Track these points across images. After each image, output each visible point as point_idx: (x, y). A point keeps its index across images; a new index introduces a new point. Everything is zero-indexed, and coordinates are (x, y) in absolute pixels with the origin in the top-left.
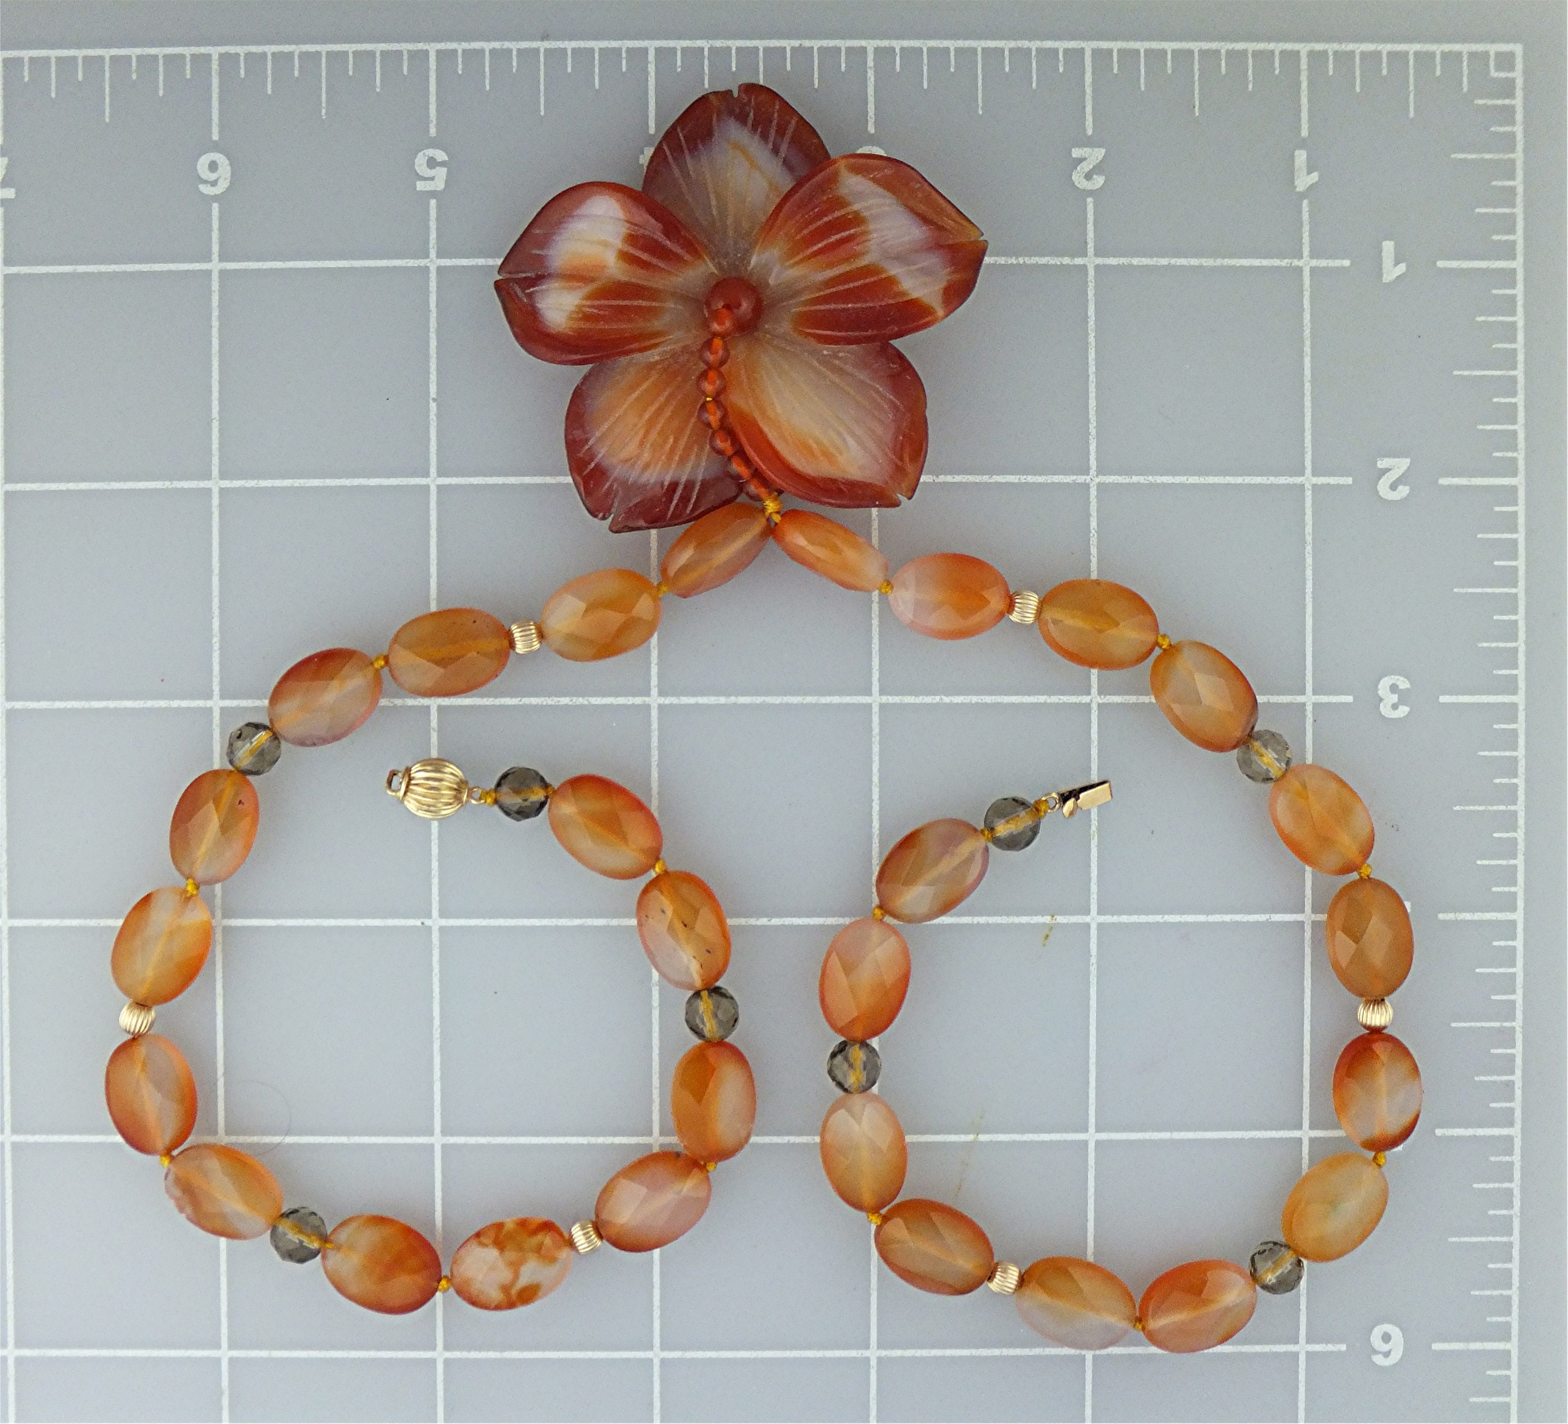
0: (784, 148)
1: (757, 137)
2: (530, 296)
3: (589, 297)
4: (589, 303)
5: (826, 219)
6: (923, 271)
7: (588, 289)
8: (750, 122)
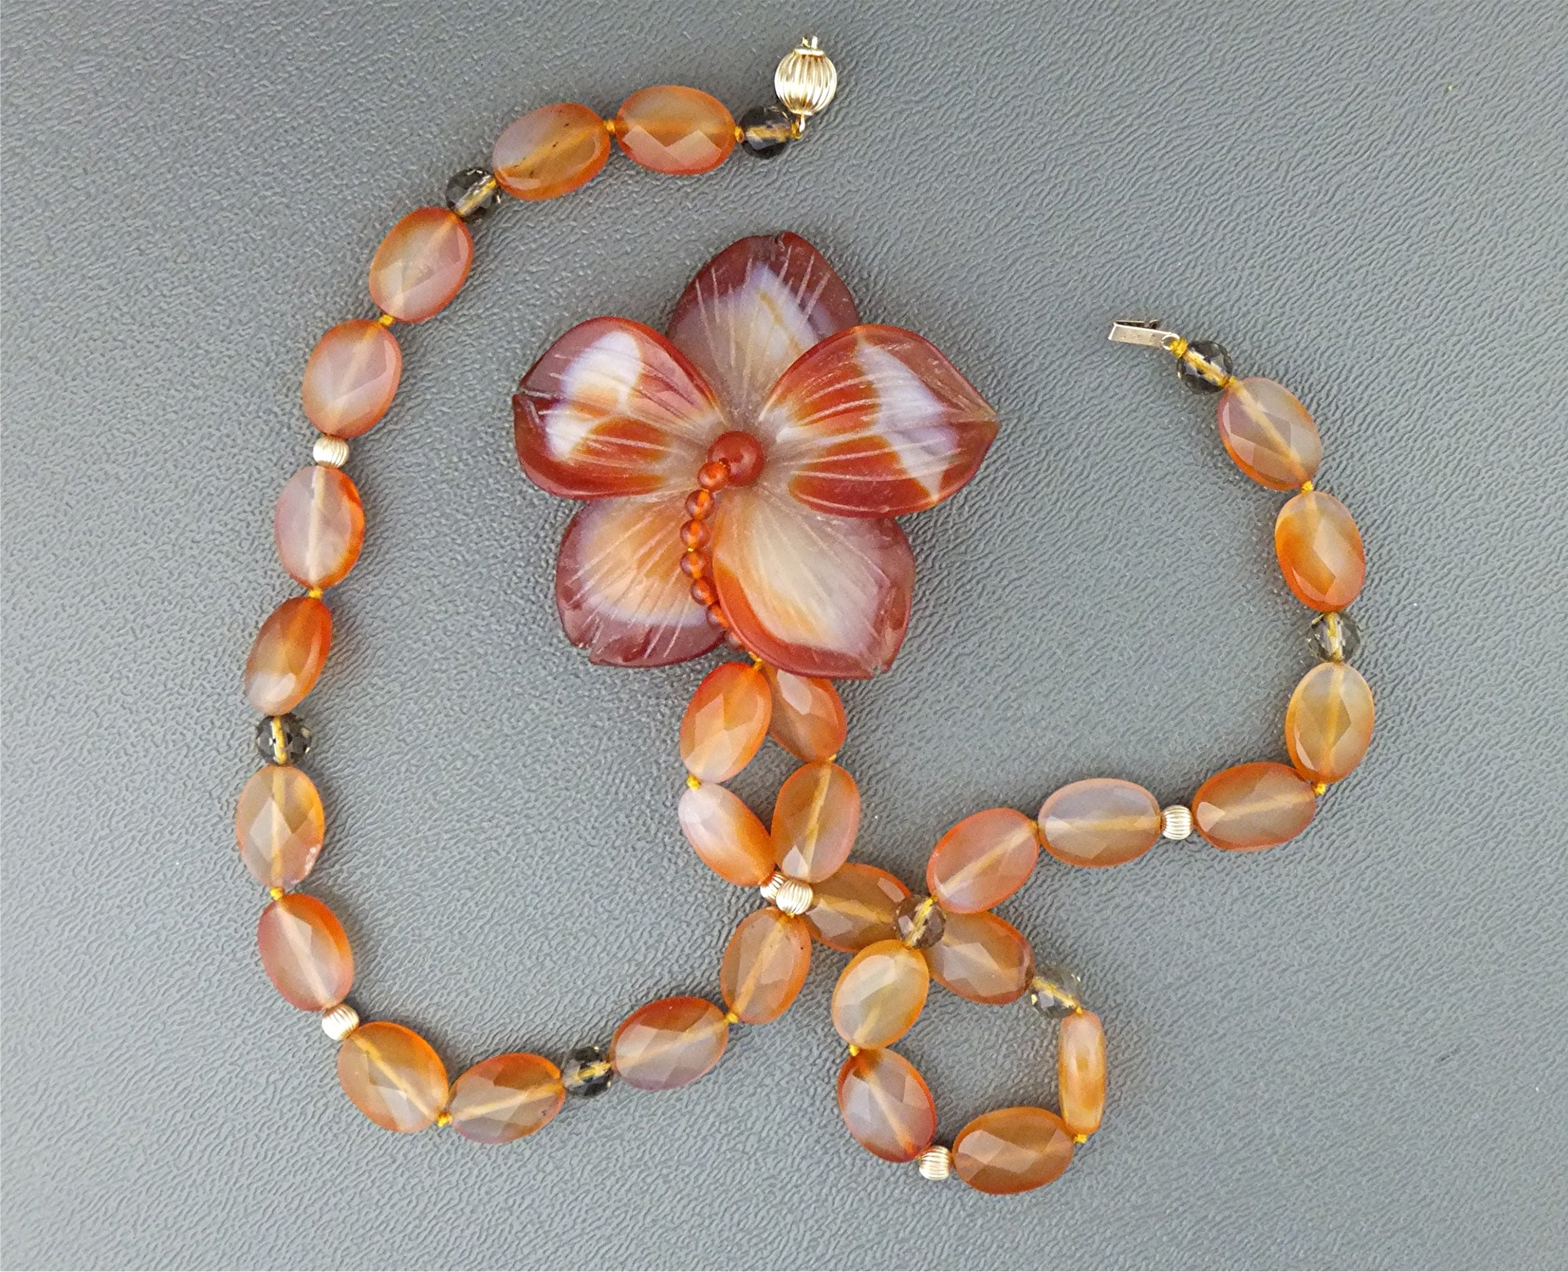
0: (812, 303)
1: (786, 291)
2: (542, 418)
3: (597, 431)
4: (594, 437)
5: (838, 386)
6: (928, 450)
7: (597, 422)
8: (783, 273)
